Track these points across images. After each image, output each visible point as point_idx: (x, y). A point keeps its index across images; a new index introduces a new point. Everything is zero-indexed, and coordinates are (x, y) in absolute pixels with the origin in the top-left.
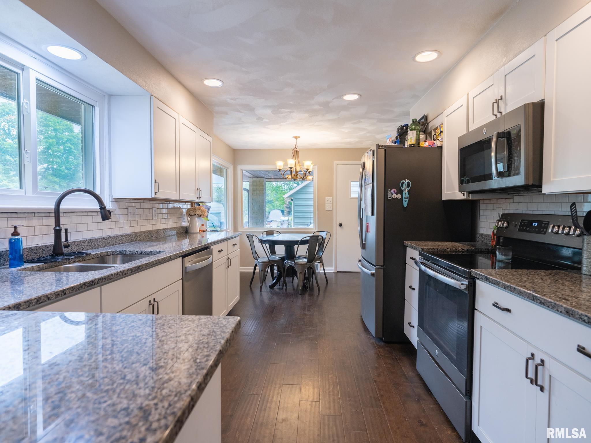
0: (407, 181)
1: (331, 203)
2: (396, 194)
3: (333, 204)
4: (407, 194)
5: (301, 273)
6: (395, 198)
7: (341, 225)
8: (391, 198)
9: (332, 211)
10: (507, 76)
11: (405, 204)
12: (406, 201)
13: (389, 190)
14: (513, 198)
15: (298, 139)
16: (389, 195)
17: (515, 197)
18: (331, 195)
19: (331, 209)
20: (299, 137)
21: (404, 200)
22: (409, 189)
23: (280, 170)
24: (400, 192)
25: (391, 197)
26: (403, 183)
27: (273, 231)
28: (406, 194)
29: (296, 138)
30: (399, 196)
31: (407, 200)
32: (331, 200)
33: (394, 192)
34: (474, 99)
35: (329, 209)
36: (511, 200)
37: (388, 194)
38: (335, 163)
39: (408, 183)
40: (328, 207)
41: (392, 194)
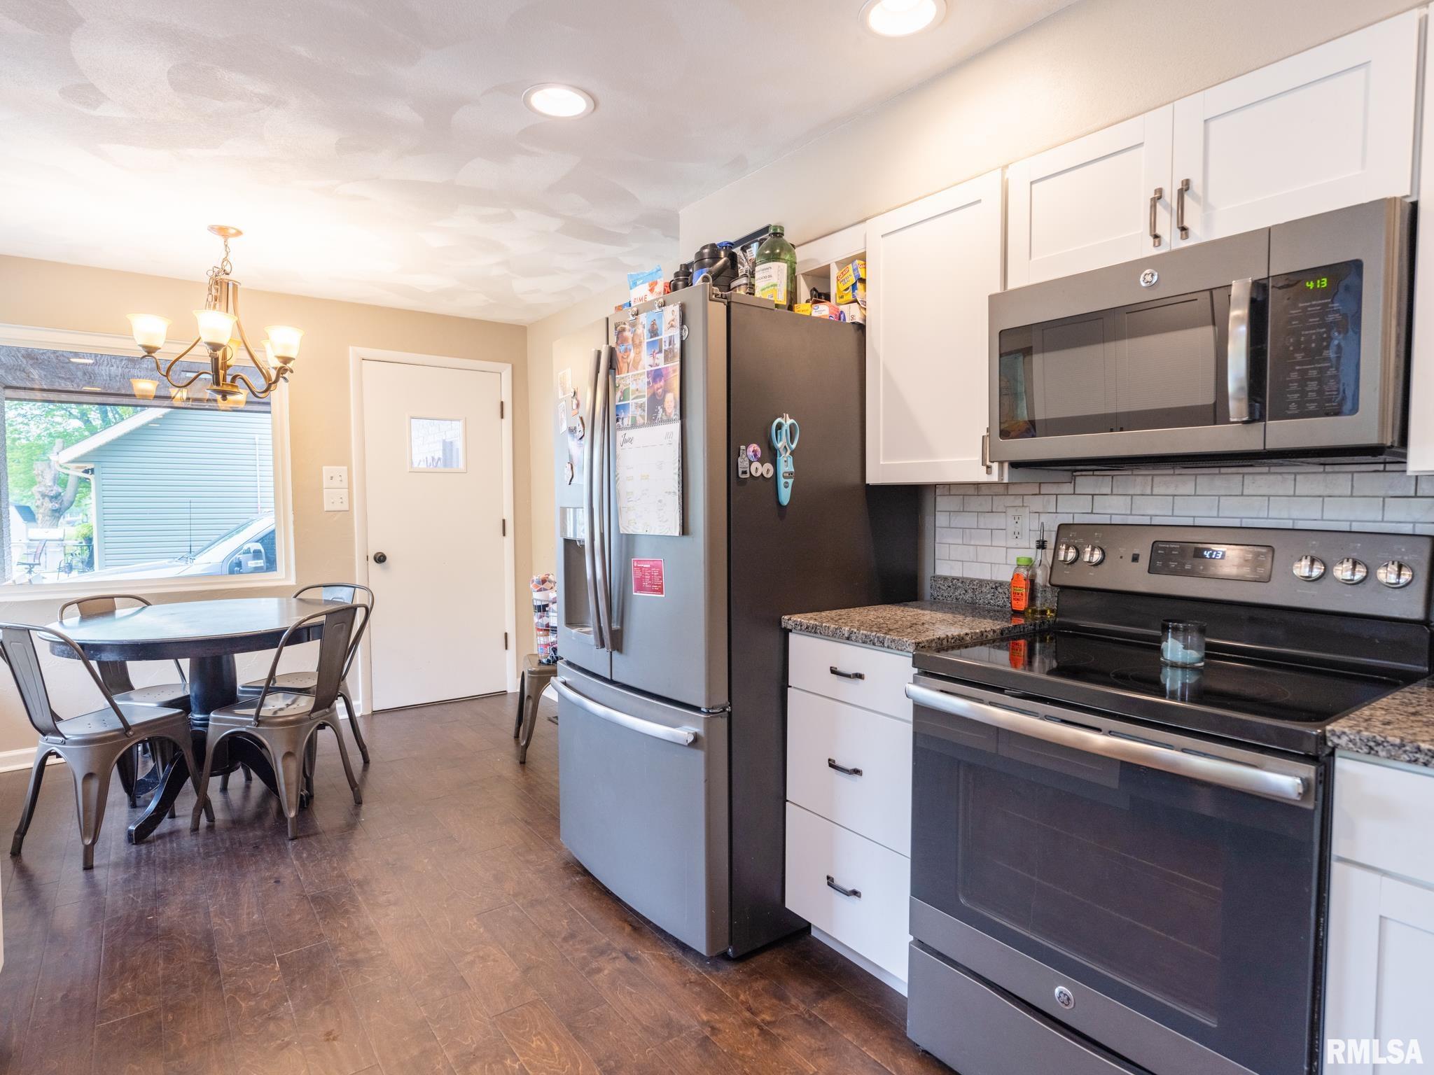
0: (790, 421)
1: (345, 484)
2: (759, 460)
3: (350, 488)
4: (790, 460)
5: (288, 754)
6: (758, 474)
7: (381, 559)
8: (748, 475)
9: (349, 512)
10: (1212, 124)
11: (785, 496)
12: (786, 487)
13: (743, 447)
14: (1073, 480)
15: (231, 241)
16: (743, 463)
17: (1077, 478)
18: (344, 460)
19: (345, 507)
20: (239, 233)
21: (782, 481)
22: (794, 446)
23: (150, 350)
24: (771, 455)
25: (748, 470)
26: (779, 426)
27: (112, 597)
28: (786, 464)
29: (223, 231)
30: (765, 470)
31: (790, 481)
32: (345, 477)
33: (755, 455)
34: (1033, 186)
35: (338, 507)
36: (1068, 488)
37: (739, 459)
38: (354, 352)
39: (792, 426)
40: (332, 500)
41: (751, 462)
